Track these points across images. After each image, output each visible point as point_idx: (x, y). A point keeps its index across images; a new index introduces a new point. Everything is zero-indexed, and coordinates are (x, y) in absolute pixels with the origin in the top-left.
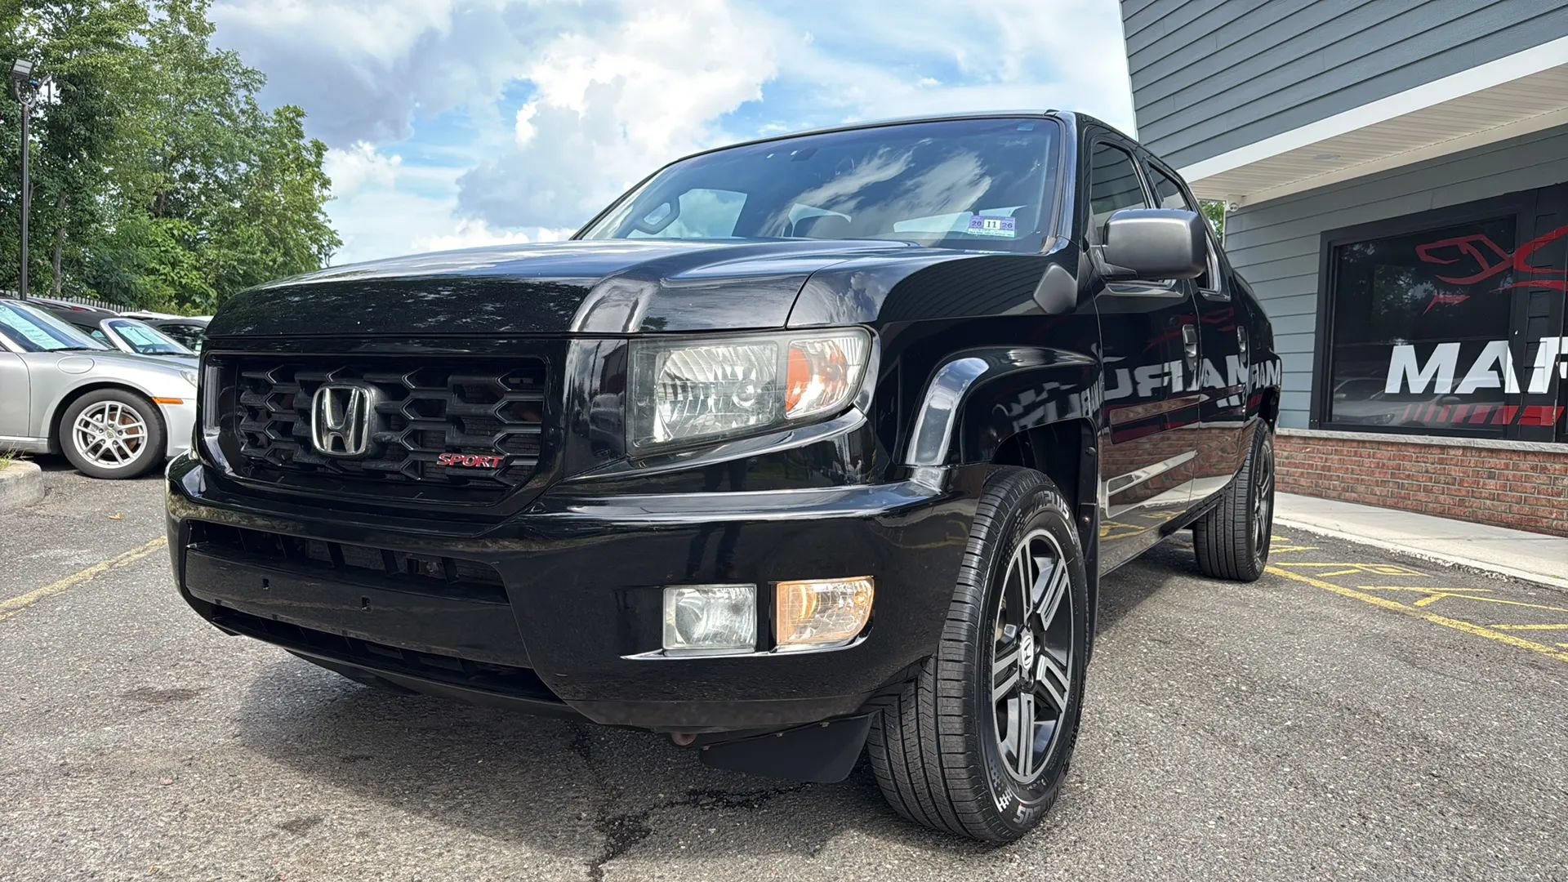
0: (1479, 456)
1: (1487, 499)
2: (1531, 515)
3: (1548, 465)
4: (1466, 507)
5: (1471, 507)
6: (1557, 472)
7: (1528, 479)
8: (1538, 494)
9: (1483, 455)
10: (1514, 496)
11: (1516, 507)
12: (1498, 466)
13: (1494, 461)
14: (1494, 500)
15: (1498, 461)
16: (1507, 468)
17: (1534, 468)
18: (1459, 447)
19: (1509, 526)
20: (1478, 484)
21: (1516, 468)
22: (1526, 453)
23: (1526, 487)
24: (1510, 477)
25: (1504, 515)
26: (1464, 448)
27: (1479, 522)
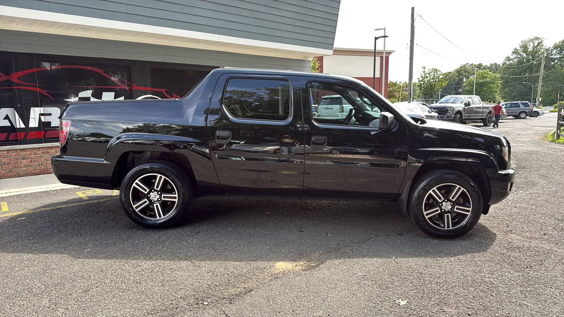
0: (16, 152)
1: (24, 167)
2: (45, 168)
3: (49, 151)
4: (13, 172)
5: (16, 172)
6: (53, 153)
7: (41, 157)
8: (47, 161)
9: (18, 151)
10: (36, 164)
11: (38, 168)
12: (26, 155)
13: (24, 153)
14: (27, 167)
15: (26, 153)
16: (31, 154)
17: (43, 153)
18: (5, 150)
19: (36, 174)
20: (18, 163)
21: (35, 154)
22: (39, 148)
23: (41, 160)
24: (33, 158)
25: (33, 171)
26: (7, 150)
27: (21, 176)
